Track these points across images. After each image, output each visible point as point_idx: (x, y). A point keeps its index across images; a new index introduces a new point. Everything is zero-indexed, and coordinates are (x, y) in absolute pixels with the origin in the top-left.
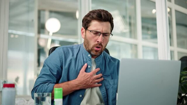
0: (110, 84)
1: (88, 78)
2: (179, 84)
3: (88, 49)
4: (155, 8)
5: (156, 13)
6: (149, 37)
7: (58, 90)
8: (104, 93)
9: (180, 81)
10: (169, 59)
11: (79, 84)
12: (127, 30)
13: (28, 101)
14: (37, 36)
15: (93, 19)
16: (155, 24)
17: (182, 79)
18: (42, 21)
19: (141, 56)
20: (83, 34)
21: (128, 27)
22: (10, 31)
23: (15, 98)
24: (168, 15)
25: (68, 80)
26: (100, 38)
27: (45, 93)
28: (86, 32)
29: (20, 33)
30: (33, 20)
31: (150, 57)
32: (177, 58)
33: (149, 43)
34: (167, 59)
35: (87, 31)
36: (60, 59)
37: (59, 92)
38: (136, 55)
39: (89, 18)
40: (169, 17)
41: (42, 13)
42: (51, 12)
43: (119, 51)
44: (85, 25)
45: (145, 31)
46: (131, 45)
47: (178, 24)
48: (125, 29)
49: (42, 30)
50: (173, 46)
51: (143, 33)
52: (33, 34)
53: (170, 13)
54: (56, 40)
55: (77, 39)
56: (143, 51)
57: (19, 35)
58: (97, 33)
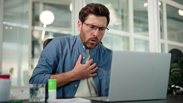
0: (104, 75)
1: (83, 70)
2: (169, 76)
3: (83, 42)
4: (147, 2)
5: (147, 6)
6: (140, 29)
7: (52, 81)
8: (98, 83)
9: (170, 73)
10: (160, 51)
11: (74, 76)
12: (119, 23)
13: (22, 91)
14: (31, 28)
15: (90, 12)
16: (147, 17)
17: (172, 71)
18: (36, 13)
19: (132, 49)
20: (79, 26)
21: (120, 20)
22: (5, 23)
23: (10, 88)
24: (159, 9)
25: (64, 71)
26: (96, 32)
27: (39, 84)
28: (82, 25)
29: (14, 25)
30: (27, 13)
31: (141, 49)
32: (167, 50)
33: (141, 36)
34: (157, 52)
35: (84, 24)
36: (57, 50)
37: (53, 83)
38: (128, 47)
39: (86, 12)
40: (160, 10)
41: (36, 5)
42: (45, 4)
43: (112, 43)
44: (82, 18)
45: (137, 24)
46: (123, 37)
47: (168, 17)
48: (118, 22)
49: (36, 22)
50: (164, 39)
51: (135, 26)
52: (27, 26)
53: (161, 7)
54: (50, 32)
55: (71, 31)
56: (135, 44)
57: (13, 27)
58: (93, 27)
